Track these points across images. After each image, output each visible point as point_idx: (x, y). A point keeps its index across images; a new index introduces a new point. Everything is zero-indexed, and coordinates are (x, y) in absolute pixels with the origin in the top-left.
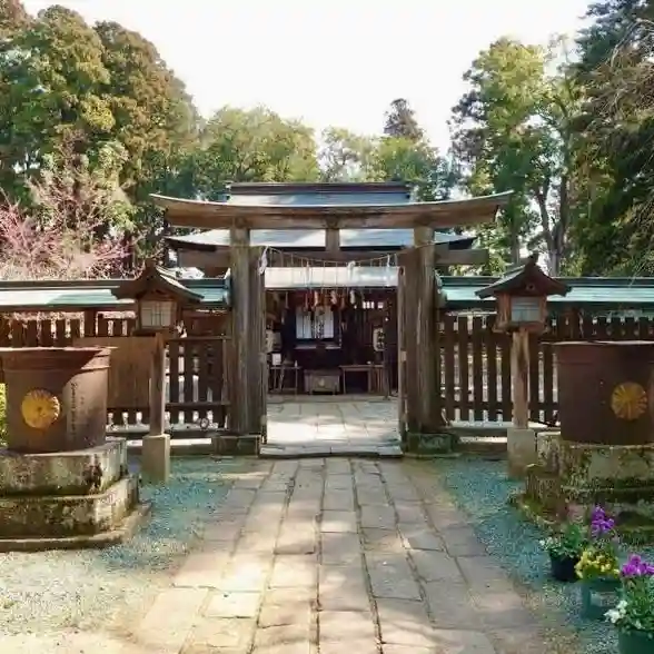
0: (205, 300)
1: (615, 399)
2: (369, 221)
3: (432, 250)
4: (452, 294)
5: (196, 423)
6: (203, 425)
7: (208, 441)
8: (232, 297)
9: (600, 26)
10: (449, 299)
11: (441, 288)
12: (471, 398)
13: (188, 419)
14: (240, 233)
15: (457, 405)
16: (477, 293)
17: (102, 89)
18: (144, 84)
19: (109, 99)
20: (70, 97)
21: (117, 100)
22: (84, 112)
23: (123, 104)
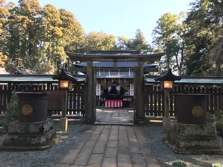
0: (78, 80)
1: (193, 111)
2: (125, 60)
3: (143, 68)
4: (148, 80)
5: (76, 114)
6: (78, 115)
7: (79, 120)
8: (87, 80)
9: (193, 8)
10: (147, 81)
11: (145, 78)
12: (153, 109)
13: (74, 113)
14: (90, 62)
15: (149, 111)
16: (155, 80)
17: (60, 26)
18: (71, 24)
19: (62, 28)
20: (52, 28)
21: (64, 29)
22: (55, 32)
23: (65, 29)
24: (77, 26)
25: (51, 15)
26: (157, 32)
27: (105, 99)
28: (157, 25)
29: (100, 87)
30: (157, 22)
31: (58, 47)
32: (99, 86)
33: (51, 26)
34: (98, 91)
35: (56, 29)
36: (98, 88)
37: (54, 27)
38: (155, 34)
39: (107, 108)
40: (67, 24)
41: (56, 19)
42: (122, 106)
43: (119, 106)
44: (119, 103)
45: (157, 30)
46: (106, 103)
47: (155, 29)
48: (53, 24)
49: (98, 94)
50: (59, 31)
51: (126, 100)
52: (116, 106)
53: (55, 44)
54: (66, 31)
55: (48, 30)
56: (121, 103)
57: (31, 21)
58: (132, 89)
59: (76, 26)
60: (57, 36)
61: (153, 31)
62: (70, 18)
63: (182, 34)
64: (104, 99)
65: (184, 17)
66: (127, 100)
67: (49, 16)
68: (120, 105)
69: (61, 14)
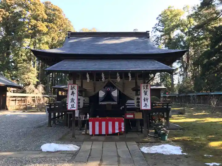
17: (44, 21)
18: (58, 19)
19: (46, 23)
20: (34, 22)
21: (49, 24)
22: (38, 27)
23: (51, 25)
24: (66, 22)
25: (32, 7)
26: (157, 29)
27: (88, 115)
28: (157, 22)
29: (76, 91)
30: (158, 18)
31: (41, 45)
32: (74, 90)
33: (32, 20)
34: (73, 100)
35: (38, 24)
36: (73, 93)
37: (37, 21)
38: (154, 32)
39: (92, 135)
40: (53, 19)
41: (39, 12)
42: (123, 130)
43: (117, 131)
44: (117, 124)
45: (158, 28)
46: (90, 124)
47: (155, 26)
48: (36, 18)
49: (73, 106)
50: (43, 27)
51: (132, 116)
52: (110, 131)
53: (37, 41)
54: (52, 27)
55: (29, 24)
56: (123, 124)
57: (8, 14)
58: (145, 94)
59: (64, 22)
60: (39, 32)
61: (153, 28)
62: (57, 13)
63: (187, 30)
64: (86, 117)
65: (188, 11)
66: (134, 116)
67: (31, 9)
68: (120, 128)
69: (46, 7)
